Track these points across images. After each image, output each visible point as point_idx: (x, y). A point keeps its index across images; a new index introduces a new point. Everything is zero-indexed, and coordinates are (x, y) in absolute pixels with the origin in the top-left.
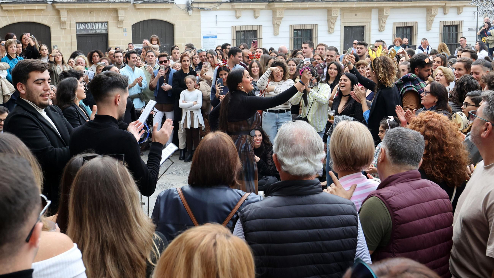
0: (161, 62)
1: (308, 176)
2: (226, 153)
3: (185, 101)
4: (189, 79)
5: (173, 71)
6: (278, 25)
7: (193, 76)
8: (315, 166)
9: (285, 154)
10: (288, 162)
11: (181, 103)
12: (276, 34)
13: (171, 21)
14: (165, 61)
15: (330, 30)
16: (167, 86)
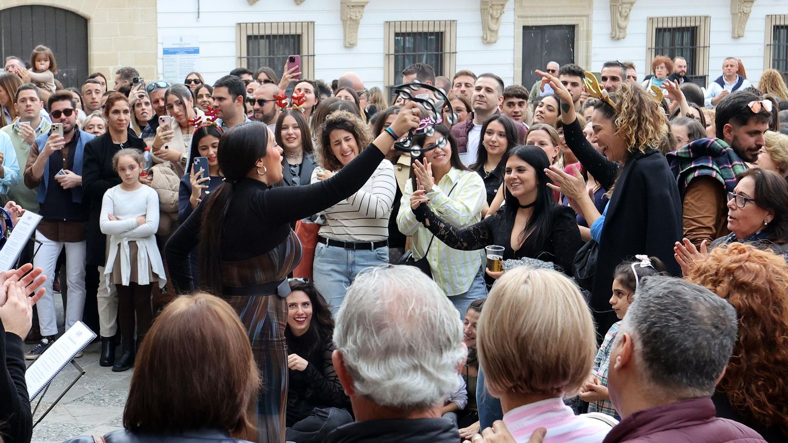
0: (56, 115)
1: (421, 406)
2: (220, 345)
3: (115, 215)
4: (126, 157)
5: (87, 136)
6: (356, 22)
7: (134, 152)
8: (438, 381)
9: (364, 353)
10: (369, 371)
11: (105, 222)
12: (349, 45)
13: (82, 10)
14: (68, 112)
15: (489, 37)
16: (69, 177)
